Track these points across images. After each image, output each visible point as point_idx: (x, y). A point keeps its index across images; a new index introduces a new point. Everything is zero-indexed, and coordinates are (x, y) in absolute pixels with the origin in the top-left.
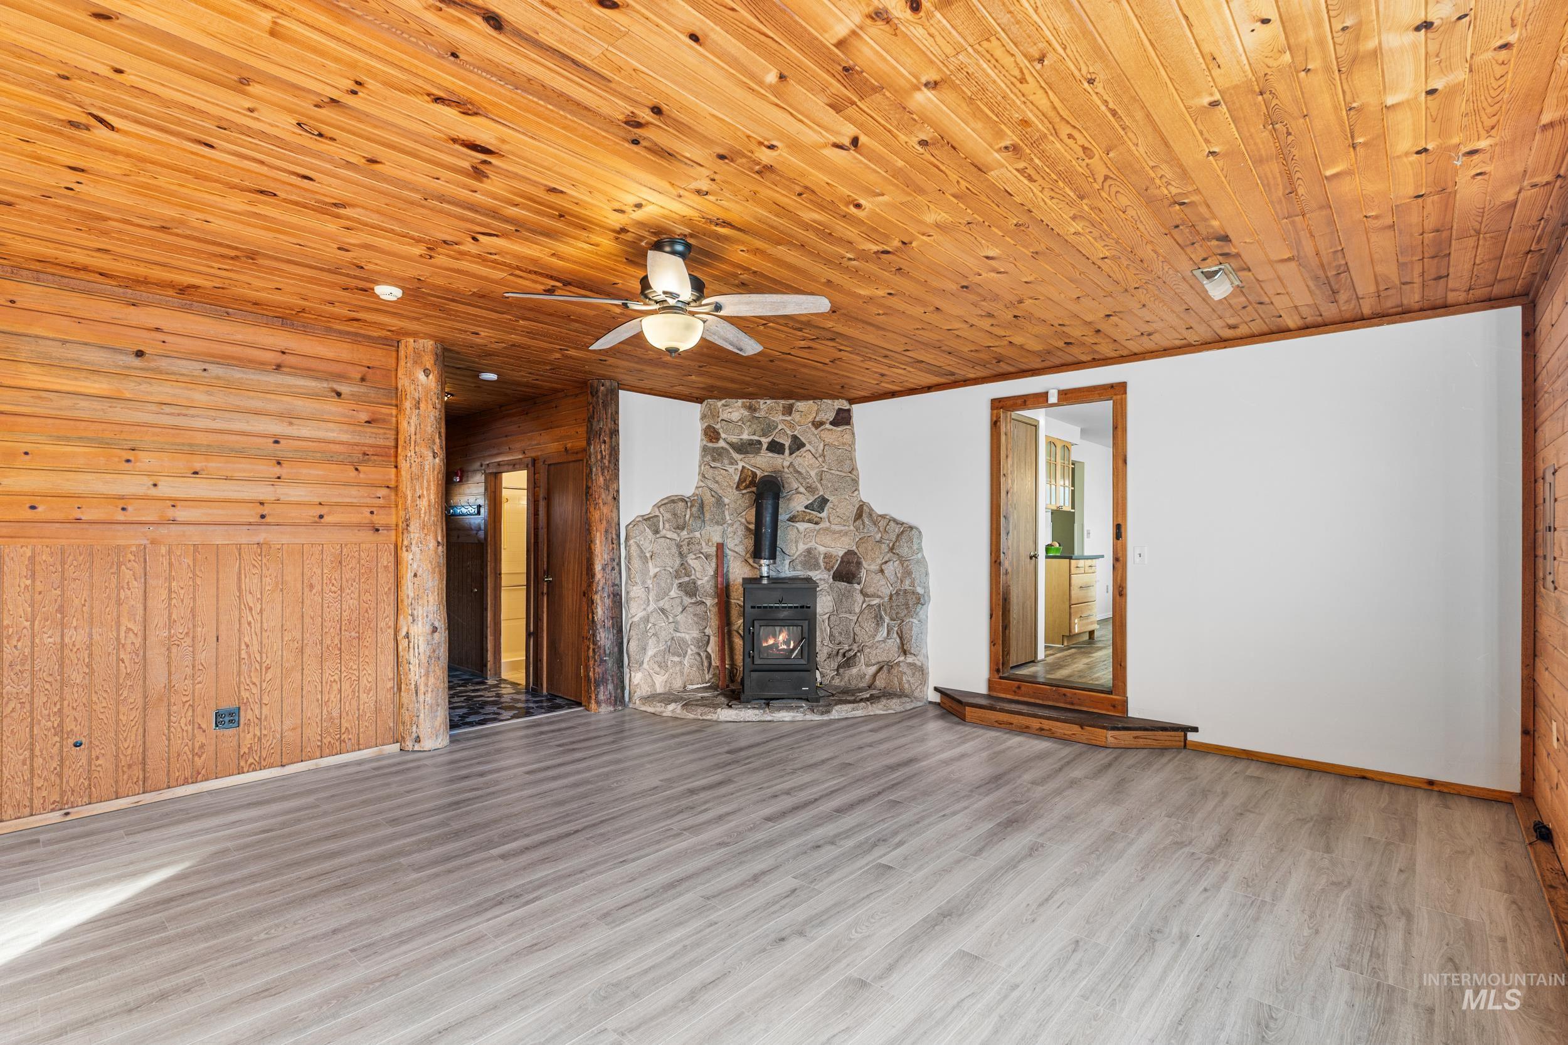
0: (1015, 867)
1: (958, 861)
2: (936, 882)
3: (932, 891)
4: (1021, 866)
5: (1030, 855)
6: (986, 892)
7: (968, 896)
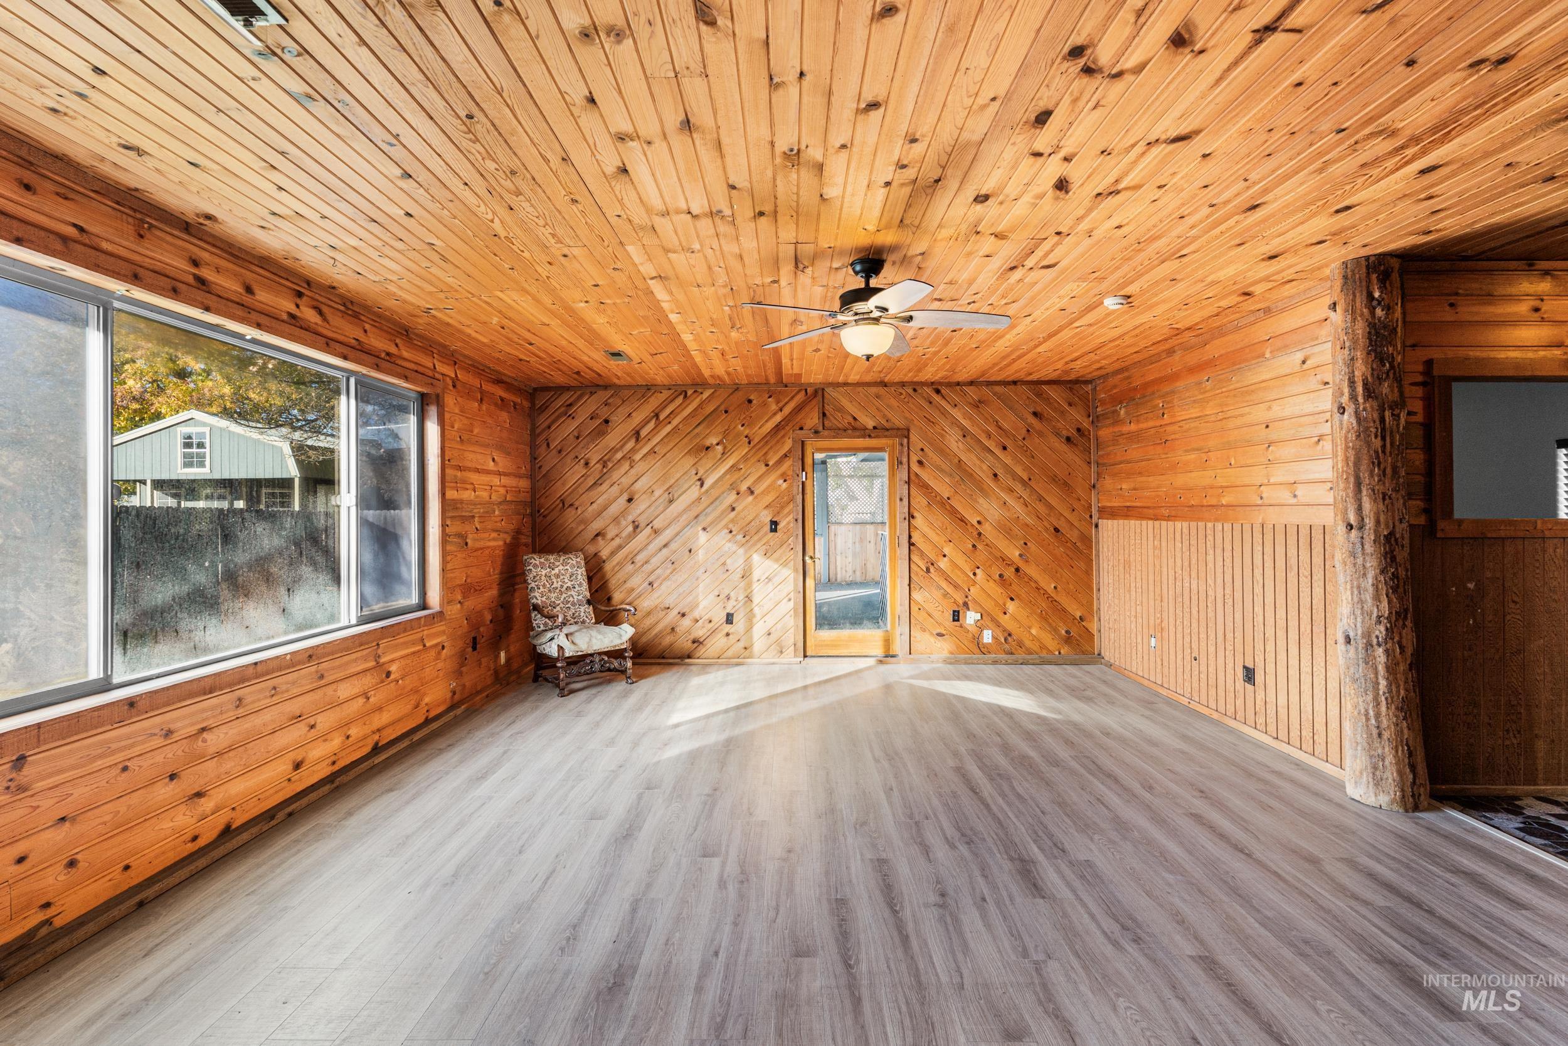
0: (587, 903)
1: (649, 886)
2: (654, 858)
3: (651, 849)
4: (582, 905)
5: (575, 927)
6: (605, 865)
7: (619, 856)
